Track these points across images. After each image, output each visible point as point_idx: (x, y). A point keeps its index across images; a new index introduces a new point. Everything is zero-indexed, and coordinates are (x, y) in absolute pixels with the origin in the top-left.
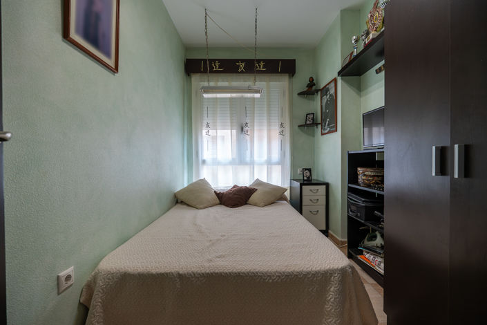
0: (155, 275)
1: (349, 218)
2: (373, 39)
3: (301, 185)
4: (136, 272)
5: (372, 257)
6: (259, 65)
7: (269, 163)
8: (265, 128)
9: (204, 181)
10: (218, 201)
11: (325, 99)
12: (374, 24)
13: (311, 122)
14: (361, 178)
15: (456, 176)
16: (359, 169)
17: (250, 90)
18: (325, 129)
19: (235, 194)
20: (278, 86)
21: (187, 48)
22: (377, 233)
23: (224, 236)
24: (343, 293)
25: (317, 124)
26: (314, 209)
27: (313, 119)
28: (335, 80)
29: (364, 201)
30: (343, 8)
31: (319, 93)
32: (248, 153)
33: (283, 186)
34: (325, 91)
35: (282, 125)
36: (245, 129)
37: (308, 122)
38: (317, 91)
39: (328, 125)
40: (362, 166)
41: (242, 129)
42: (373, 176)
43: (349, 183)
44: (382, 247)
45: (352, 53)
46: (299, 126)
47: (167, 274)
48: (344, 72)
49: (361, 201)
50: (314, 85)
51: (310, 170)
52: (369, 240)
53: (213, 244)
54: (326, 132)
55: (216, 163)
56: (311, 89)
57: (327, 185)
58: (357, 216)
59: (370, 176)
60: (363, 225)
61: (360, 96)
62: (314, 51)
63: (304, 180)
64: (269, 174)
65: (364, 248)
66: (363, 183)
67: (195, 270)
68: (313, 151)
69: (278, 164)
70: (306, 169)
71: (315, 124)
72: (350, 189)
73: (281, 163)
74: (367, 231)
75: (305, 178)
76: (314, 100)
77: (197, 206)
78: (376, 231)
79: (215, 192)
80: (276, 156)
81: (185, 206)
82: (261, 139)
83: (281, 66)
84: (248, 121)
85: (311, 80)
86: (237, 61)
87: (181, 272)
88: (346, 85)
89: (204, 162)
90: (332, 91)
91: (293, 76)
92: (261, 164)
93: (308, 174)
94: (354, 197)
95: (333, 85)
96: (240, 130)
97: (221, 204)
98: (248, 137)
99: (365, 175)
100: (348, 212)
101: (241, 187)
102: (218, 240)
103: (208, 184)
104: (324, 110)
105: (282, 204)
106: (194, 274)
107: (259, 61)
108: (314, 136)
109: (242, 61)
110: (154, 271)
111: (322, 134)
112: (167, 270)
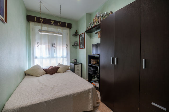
0: (35, 104)
1: (89, 74)
2: (95, 25)
3: (74, 64)
4: (26, 106)
5: (95, 83)
6: (59, 23)
7: (63, 57)
8: (61, 45)
9: (37, 65)
10: (45, 73)
11: (81, 38)
12: (96, 21)
13: (76, 44)
14: (92, 62)
15: (116, 64)
16: (91, 60)
17: (58, 33)
18: (81, 47)
19: (52, 69)
20: (66, 31)
21: (28, 10)
22: (96, 77)
23: (55, 85)
24: (93, 94)
25: (78, 45)
26: (78, 72)
27: (77, 43)
28: (84, 33)
29: (93, 69)
30: (87, 13)
31: (79, 36)
32: (55, 54)
33: (67, 65)
34: (81, 35)
35: (67, 45)
36: (54, 45)
37: (75, 44)
38: (78, 35)
39: (82, 46)
40: (92, 59)
41: (53, 45)
42: (95, 62)
43: (89, 64)
44: (97, 80)
45: (89, 27)
46: (72, 45)
47: (40, 103)
48: (87, 32)
49: (92, 69)
50: (77, 33)
51: (76, 60)
52: (93, 79)
53: (53, 89)
54: (81, 48)
55: (42, 58)
56: (76, 34)
57: (82, 64)
58: (91, 73)
59: (94, 62)
60: (92, 75)
61: (91, 39)
62: (77, 22)
63: (74, 63)
64: (63, 61)
65: (93, 81)
66: (93, 64)
67: (51, 99)
68: (77, 53)
69: (66, 58)
70: (75, 59)
71: (77, 45)
72: (89, 66)
73: (67, 57)
74: (93, 76)
75: (75, 62)
76: (77, 37)
77: (37, 76)
78: (95, 76)
79: (44, 69)
80: (65, 55)
81: (30, 76)
82: (60, 49)
83: (67, 25)
84: (55, 43)
85: (76, 31)
86: (51, 20)
87: (46, 101)
88: (87, 35)
89: (36, 57)
90: (83, 36)
91: (71, 29)
92: (60, 58)
93: (76, 61)
94: (90, 68)
95: (83, 34)
96: (52, 45)
97: (46, 73)
98: (55, 48)
99: (93, 62)
100: (89, 72)
101: (54, 67)
102: (54, 87)
103: (40, 66)
104: (80, 41)
105: (69, 71)
106: (51, 100)
107: (59, 22)
108: (77, 49)
109: (53, 21)
110: (35, 103)
111: (80, 49)
112: (40, 101)
